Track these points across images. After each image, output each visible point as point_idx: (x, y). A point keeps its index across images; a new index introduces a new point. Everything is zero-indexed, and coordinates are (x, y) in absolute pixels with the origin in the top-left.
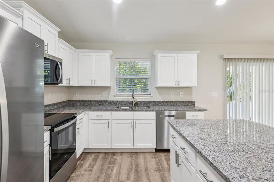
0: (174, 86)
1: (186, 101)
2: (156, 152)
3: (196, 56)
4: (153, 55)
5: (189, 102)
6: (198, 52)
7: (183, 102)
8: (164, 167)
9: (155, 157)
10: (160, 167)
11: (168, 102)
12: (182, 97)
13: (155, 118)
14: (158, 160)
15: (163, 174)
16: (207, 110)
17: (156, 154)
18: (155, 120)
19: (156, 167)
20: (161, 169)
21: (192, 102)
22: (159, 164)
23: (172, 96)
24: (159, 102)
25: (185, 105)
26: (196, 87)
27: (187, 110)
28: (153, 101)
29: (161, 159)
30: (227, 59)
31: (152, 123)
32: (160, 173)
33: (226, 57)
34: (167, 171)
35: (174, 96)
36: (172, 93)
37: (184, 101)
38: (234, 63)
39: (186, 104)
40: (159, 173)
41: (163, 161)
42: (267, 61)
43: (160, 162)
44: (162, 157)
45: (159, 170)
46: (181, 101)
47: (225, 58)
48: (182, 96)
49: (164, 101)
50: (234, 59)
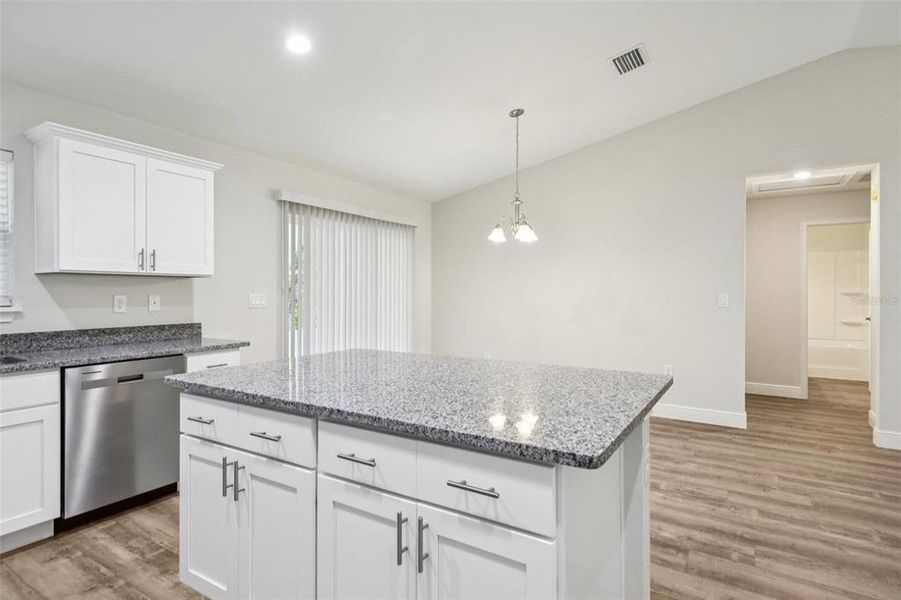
0: (134, 269)
1: (172, 326)
2: (61, 534)
3: (210, 177)
4: (24, 136)
5: (183, 326)
6: (219, 166)
7: (161, 328)
8: (120, 562)
9: (62, 554)
10: (103, 570)
11: (102, 332)
12: (156, 311)
13: (58, 399)
14: (84, 555)
15: (128, 584)
16: (249, 344)
17: (61, 540)
18: (58, 406)
19: (84, 579)
20: (110, 574)
21: (191, 326)
22: (95, 564)
23: (116, 310)
24: (58, 334)
25: (170, 340)
26: (210, 276)
27: (192, 351)
28: (27, 335)
29: (94, 547)
30: (288, 205)
31: (42, 421)
32: (111, 587)
33: (286, 197)
34: (139, 568)
35: (123, 309)
36: (117, 298)
37: (164, 326)
38: (303, 217)
39: (174, 334)
40: (109, 590)
41: (106, 548)
42: (358, 221)
43: (93, 557)
44: (95, 538)
45: (106, 582)
46: (155, 326)
47: (283, 198)
48: (157, 308)
49: (83, 332)
50: (304, 205)
